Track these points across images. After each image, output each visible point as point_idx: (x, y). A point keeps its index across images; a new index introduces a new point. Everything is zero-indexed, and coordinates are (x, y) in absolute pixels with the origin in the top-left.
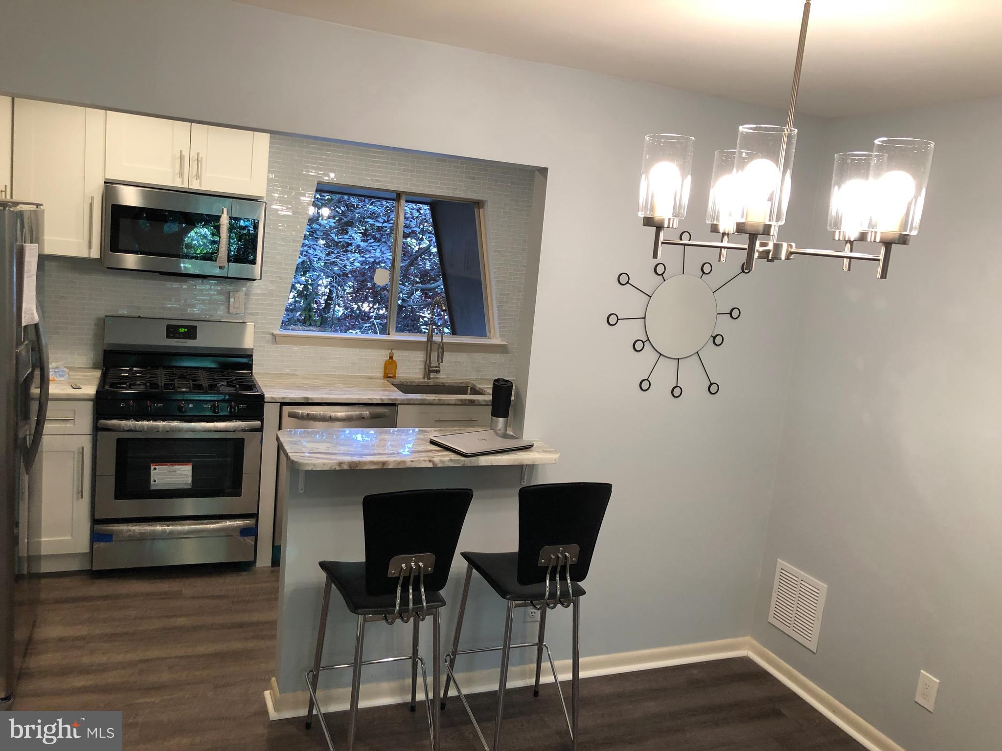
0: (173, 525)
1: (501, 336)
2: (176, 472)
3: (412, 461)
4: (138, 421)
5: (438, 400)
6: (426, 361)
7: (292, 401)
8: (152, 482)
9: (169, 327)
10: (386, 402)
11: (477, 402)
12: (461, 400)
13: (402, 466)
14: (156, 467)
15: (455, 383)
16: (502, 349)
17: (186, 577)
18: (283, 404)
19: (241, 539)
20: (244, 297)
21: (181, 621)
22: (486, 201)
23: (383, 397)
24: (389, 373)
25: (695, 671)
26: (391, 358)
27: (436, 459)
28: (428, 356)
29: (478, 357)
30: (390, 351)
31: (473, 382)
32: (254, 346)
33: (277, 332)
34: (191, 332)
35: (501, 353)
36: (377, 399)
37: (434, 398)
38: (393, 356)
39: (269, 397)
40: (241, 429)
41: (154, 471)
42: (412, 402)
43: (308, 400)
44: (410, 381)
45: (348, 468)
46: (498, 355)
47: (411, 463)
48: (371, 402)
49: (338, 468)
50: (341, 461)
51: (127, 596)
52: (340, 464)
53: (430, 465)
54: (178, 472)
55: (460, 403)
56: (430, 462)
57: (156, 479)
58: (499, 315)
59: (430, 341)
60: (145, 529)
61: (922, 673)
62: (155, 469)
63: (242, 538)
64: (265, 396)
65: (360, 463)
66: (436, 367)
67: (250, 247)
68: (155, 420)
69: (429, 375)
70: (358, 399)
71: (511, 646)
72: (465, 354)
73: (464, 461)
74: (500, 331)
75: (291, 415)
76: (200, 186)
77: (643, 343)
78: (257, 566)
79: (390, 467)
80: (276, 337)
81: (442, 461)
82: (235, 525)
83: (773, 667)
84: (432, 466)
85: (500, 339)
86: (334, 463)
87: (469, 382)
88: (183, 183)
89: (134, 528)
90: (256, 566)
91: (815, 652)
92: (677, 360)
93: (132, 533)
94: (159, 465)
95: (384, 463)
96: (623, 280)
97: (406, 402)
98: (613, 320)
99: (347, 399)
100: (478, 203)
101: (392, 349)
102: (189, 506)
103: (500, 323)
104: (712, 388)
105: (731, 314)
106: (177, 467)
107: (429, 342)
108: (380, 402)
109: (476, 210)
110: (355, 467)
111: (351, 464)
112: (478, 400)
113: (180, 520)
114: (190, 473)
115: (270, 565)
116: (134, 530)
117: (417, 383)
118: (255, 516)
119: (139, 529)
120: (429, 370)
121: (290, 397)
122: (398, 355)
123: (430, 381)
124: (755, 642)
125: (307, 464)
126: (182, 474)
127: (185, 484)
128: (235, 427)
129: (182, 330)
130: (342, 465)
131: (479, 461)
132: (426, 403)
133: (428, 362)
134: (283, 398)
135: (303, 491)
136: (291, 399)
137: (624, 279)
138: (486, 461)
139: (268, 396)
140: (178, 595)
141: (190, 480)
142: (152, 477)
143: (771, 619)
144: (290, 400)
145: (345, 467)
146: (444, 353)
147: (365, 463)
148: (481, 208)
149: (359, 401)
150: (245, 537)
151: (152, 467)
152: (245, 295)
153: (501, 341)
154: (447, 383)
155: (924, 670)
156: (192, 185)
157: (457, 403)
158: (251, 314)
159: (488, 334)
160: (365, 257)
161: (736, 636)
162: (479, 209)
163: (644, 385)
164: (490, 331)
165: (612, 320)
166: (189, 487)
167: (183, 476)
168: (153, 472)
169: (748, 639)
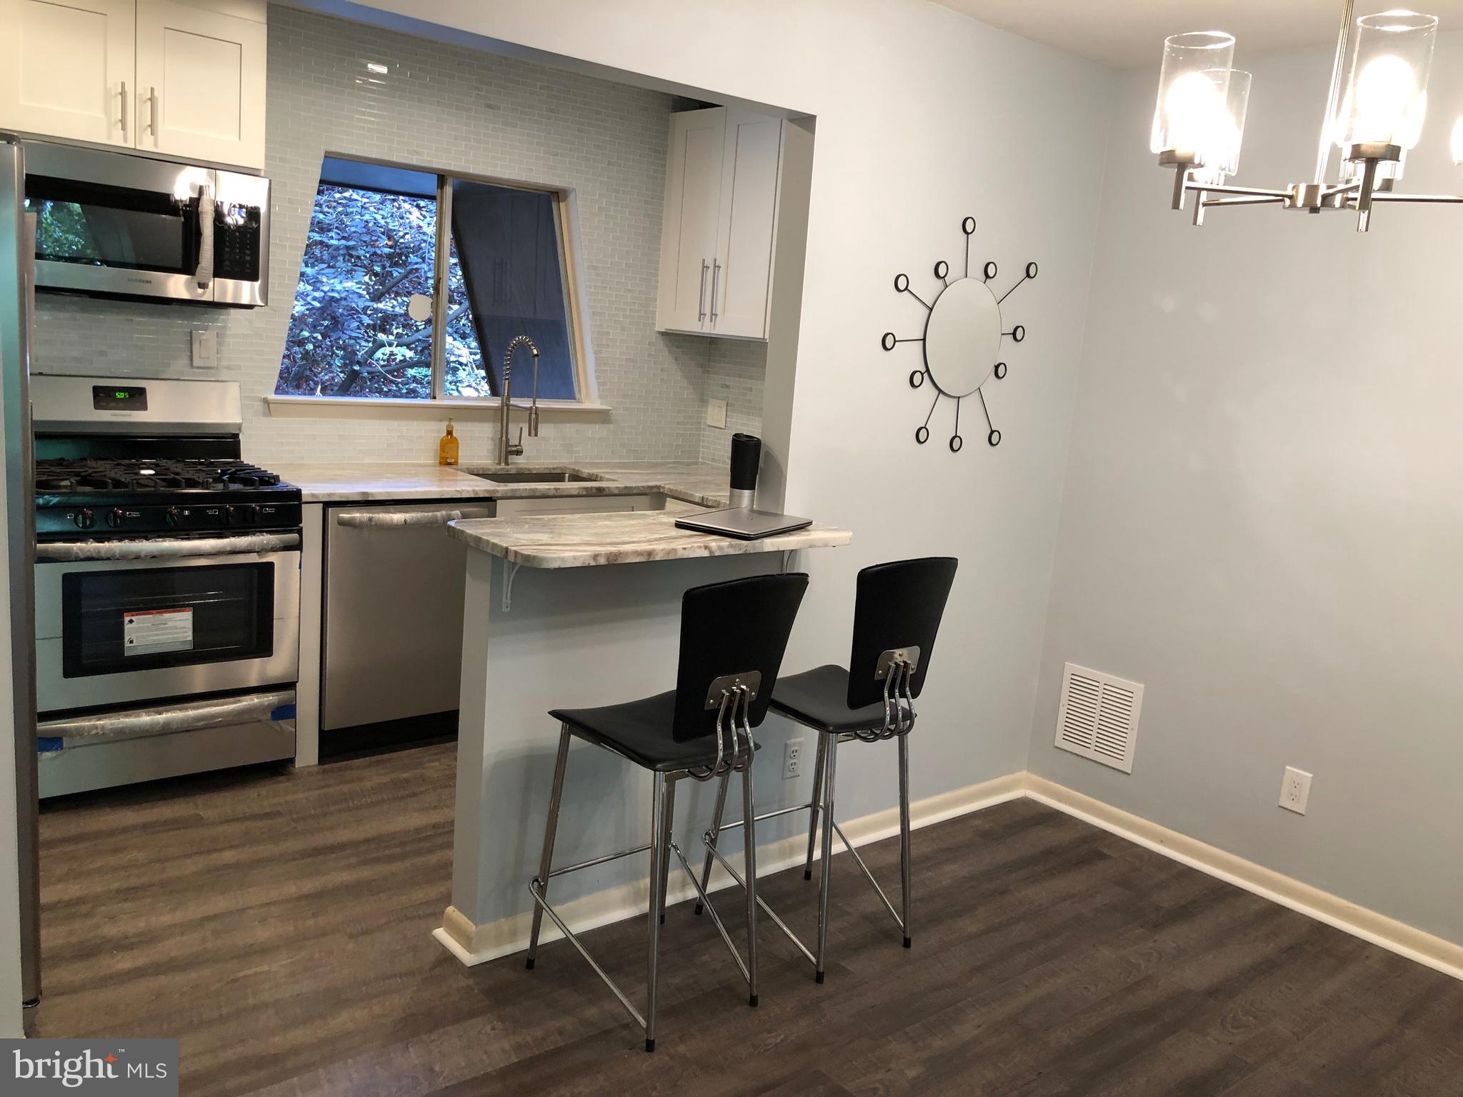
0: (167, 711)
1: (601, 397)
2: (166, 624)
3: (685, 549)
4: (103, 542)
5: (555, 489)
6: (501, 438)
7: (344, 500)
8: (127, 644)
9: (96, 390)
10: (481, 495)
11: (607, 490)
12: (586, 489)
13: (671, 557)
14: (133, 618)
15: (547, 468)
16: (602, 417)
17: (192, 795)
18: (327, 505)
19: (274, 724)
20: (216, 339)
21: (229, 856)
22: (574, 190)
23: (477, 489)
24: (447, 458)
25: (978, 822)
26: (450, 433)
27: (712, 545)
28: (505, 428)
29: (570, 429)
30: (447, 423)
31: (573, 467)
32: (243, 420)
33: (272, 396)
34: (137, 397)
35: (602, 423)
36: (468, 491)
37: (548, 487)
38: (452, 431)
39: (308, 495)
40: (270, 546)
41: (130, 625)
42: (518, 495)
43: (368, 497)
44: (483, 469)
45: (606, 563)
46: (597, 426)
47: (684, 551)
48: (459, 496)
49: (593, 563)
50: (596, 553)
51: (112, 833)
52: (595, 557)
53: (706, 554)
54: (170, 624)
55: (585, 493)
56: (706, 549)
57: (134, 638)
58: (597, 364)
59: (507, 405)
60: (123, 722)
61: (1288, 770)
62: (131, 621)
63: (275, 722)
64: (303, 492)
65: (620, 554)
66: (516, 446)
67: (247, 252)
68: (132, 539)
69: (506, 459)
70: (441, 492)
71: (755, 819)
72: (552, 425)
73: (746, 546)
74: (599, 389)
75: (342, 523)
76: (156, 145)
77: (922, 374)
78: (296, 767)
79: (658, 558)
80: (270, 405)
81: (721, 547)
82: (266, 703)
83: (1066, 804)
84: (708, 555)
85: (599, 401)
86: (587, 555)
87: (565, 467)
88: (125, 140)
89: (102, 722)
90: (294, 767)
91: (1130, 772)
92: (956, 400)
93: (99, 731)
94: (137, 615)
95: (650, 553)
96: (900, 285)
97: (509, 495)
98: (889, 343)
99: (425, 492)
100: (558, 193)
101: (451, 419)
102: (200, 676)
103: (598, 378)
104: (992, 438)
105: (1014, 334)
106: (167, 616)
107: (505, 408)
108: (473, 496)
109: (554, 205)
110: (615, 561)
111: (609, 556)
112: (608, 487)
113: (183, 703)
114: (189, 624)
115: (317, 763)
116: (103, 727)
117: (493, 470)
118: (290, 686)
119: (112, 724)
120: (509, 450)
121: (340, 493)
122: (459, 429)
123: (509, 467)
124: (1035, 777)
125: (553, 559)
126: (176, 628)
127: (184, 642)
128: (263, 544)
129: (120, 395)
130: (598, 558)
131: (764, 545)
132: (537, 494)
133: (504, 438)
134: (330, 495)
135: (509, 609)
136: (341, 495)
137: (902, 285)
138: (772, 544)
139: (306, 492)
140: (197, 822)
141: (189, 636)
142: (125, 635)
143: (1059, 742)
144: (340, 497)
145: (602, 561)
146: (539, 425)
147: (627, 554)
148: (562, 202)
149: (443, 495)
150: (279, 721)
151: (127, 619)
152: (217, 336)
153: (601, 404)
154: (535, 468)
155: (1291, 766)
156: (141, 142)
157: (581, 493)
158: (228, 368)
159: (577, 395)
160: (322, 291)
161: (1011, 771)
162: (559, 202)
163: (920, 436)
164: (580, 391)
165: (887, 342)
166: (189, 647)
167: (177, 631)
168: (127, 627)
169: (1023, 774)
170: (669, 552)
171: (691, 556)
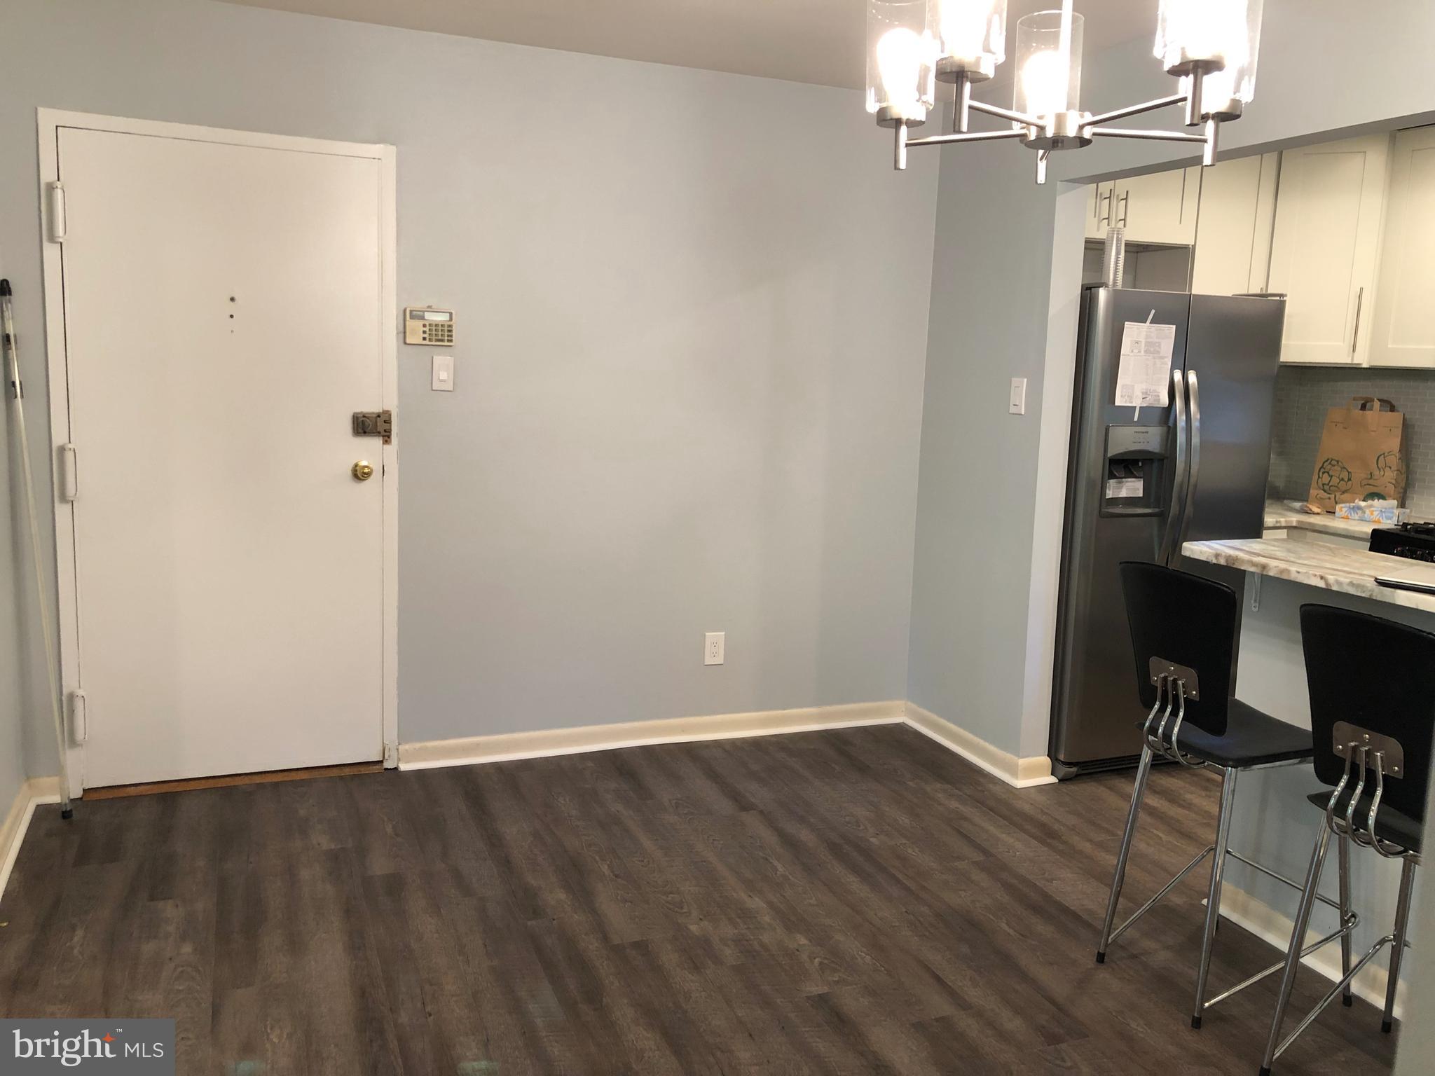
3: (1298, 572)
13: (1285, 577)
27: (1331, 578)
45: (1225, 564)
50: (1218, 552)
52: (1217, 556)
53: (1321, 584)
56: (1322, 579)
79: (1271, 573)
81: (1337, 582)
84: (1324, 587)
86: (1210, 553)
95: (1264, 567)
145: (1222, 562)
147: (1243, 561)
170: (1283, 571)
171: (1305, 582)
